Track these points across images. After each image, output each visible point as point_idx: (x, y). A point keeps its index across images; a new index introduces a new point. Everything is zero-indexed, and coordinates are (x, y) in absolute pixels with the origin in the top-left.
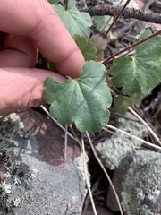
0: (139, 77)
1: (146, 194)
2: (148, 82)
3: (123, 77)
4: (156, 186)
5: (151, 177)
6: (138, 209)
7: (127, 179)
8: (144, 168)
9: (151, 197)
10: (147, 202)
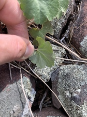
0: (43, 9)
1: (71, 93)
2: (50, 12)
3: (31, 11)
4: (77, 87)
5: (73, 81)
6: (69, 104)
7: (59, 86)
8: (67, 76)
9: (75, 95)
10: (73, 98)
